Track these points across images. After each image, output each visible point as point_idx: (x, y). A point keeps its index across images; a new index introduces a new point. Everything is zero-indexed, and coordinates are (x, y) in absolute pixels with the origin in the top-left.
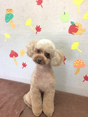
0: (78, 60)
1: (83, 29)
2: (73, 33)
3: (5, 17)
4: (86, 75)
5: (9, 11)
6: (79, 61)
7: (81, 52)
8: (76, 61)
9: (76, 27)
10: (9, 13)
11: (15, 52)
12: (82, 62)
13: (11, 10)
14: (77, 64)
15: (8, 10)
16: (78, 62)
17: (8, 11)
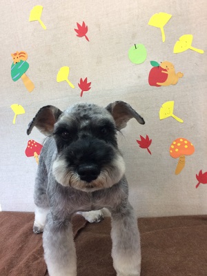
0: (177, 141)
1: (177, 72)
2: (158, 83)
3: (10, 70)
4: (201, 172)
5: (18, 56)
6: (180, 142)
7: (182, 121)
8: (175, 143)
9: (163, 72)
10: (18, 60)
11: (36, 143)
12: (186, 142)
13: (22, 54)
14: (177, 150)
15: (15, 54)
16: (179, 144)
17: (16, 57)
